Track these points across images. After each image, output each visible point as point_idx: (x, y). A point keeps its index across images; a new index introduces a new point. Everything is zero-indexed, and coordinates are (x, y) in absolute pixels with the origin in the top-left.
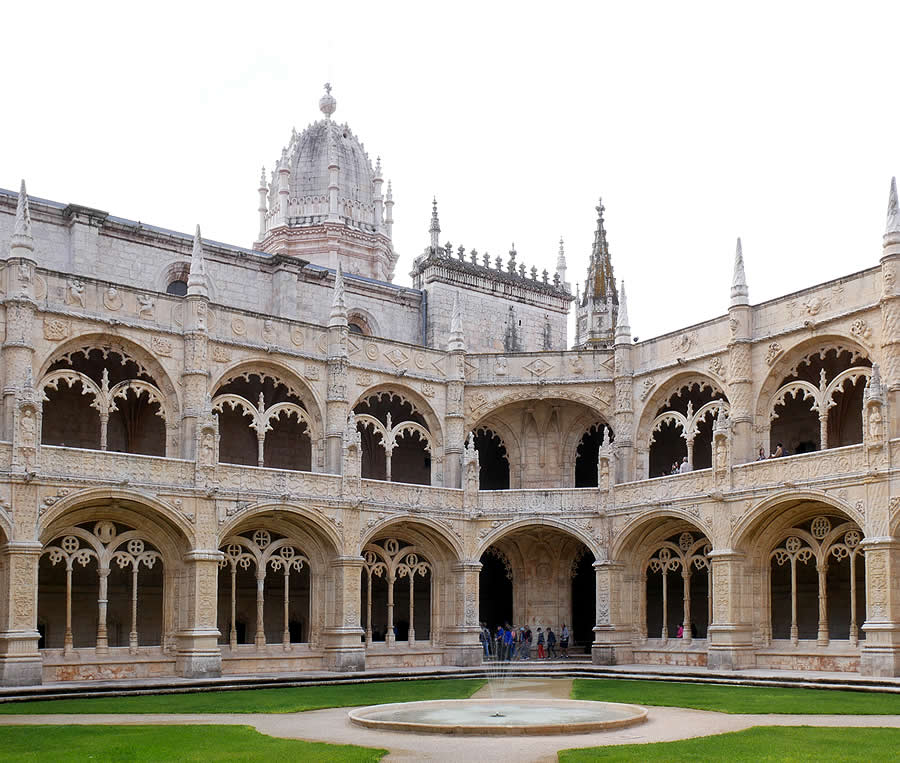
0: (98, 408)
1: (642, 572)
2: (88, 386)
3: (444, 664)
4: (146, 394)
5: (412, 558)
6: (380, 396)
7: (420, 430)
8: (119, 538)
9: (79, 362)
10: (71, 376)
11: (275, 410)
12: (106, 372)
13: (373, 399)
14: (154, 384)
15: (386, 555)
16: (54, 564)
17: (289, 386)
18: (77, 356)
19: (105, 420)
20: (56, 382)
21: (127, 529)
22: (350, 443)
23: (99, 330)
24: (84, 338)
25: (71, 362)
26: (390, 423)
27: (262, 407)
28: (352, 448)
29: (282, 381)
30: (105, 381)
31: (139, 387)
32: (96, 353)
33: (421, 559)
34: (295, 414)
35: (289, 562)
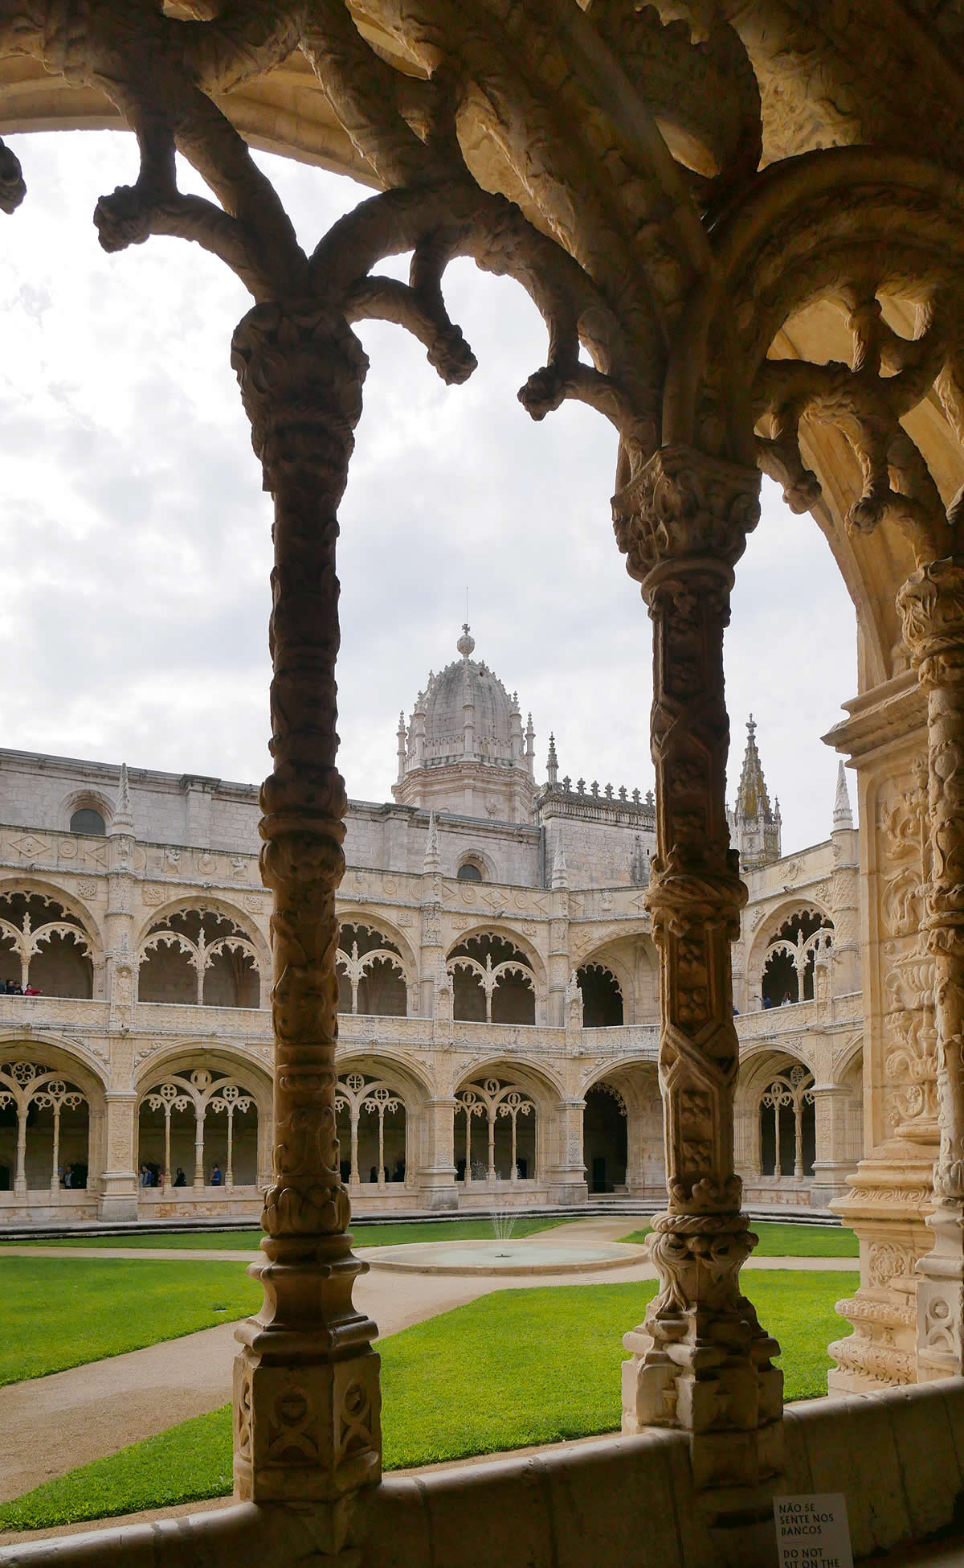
0: (195, 965)
1: (756, 1108)
2: (186, 945)
3: (548, 1202)
4: (240, 949)
5: (514, 1098)
6: (478, 938)
7: (523, 969)
8: (214, 1084)
9: (176, 923)
10: (169, 937)
11: (368, 958)
12: (202, 932)
13: (472, 941)
14: (248, 939)
15: (485, 1094)
16: (154, 1110)
17: (382, 934)
18: (175, 919)
19: (201, 975)
20: (156, 944)
21: (221, 1076)
22: (441, 987)
23: (194, 893)
24: (180, 901)
25: (169, 924)
26: (489, 964)
27: (355, 956)
28: (444, 992)
29: (376, 929)
30: (202, 939)
31: (233, 943)
32: (192, 915)
33: (524, 1098)
34: (389, 961)
35: (383, 1104)
